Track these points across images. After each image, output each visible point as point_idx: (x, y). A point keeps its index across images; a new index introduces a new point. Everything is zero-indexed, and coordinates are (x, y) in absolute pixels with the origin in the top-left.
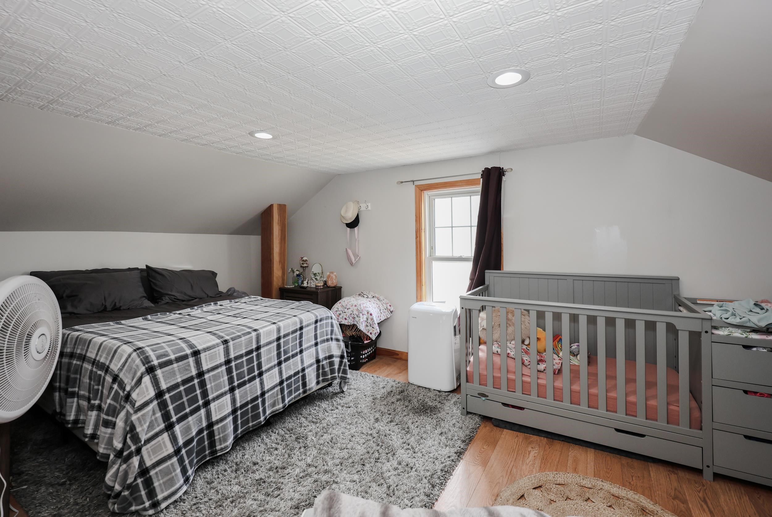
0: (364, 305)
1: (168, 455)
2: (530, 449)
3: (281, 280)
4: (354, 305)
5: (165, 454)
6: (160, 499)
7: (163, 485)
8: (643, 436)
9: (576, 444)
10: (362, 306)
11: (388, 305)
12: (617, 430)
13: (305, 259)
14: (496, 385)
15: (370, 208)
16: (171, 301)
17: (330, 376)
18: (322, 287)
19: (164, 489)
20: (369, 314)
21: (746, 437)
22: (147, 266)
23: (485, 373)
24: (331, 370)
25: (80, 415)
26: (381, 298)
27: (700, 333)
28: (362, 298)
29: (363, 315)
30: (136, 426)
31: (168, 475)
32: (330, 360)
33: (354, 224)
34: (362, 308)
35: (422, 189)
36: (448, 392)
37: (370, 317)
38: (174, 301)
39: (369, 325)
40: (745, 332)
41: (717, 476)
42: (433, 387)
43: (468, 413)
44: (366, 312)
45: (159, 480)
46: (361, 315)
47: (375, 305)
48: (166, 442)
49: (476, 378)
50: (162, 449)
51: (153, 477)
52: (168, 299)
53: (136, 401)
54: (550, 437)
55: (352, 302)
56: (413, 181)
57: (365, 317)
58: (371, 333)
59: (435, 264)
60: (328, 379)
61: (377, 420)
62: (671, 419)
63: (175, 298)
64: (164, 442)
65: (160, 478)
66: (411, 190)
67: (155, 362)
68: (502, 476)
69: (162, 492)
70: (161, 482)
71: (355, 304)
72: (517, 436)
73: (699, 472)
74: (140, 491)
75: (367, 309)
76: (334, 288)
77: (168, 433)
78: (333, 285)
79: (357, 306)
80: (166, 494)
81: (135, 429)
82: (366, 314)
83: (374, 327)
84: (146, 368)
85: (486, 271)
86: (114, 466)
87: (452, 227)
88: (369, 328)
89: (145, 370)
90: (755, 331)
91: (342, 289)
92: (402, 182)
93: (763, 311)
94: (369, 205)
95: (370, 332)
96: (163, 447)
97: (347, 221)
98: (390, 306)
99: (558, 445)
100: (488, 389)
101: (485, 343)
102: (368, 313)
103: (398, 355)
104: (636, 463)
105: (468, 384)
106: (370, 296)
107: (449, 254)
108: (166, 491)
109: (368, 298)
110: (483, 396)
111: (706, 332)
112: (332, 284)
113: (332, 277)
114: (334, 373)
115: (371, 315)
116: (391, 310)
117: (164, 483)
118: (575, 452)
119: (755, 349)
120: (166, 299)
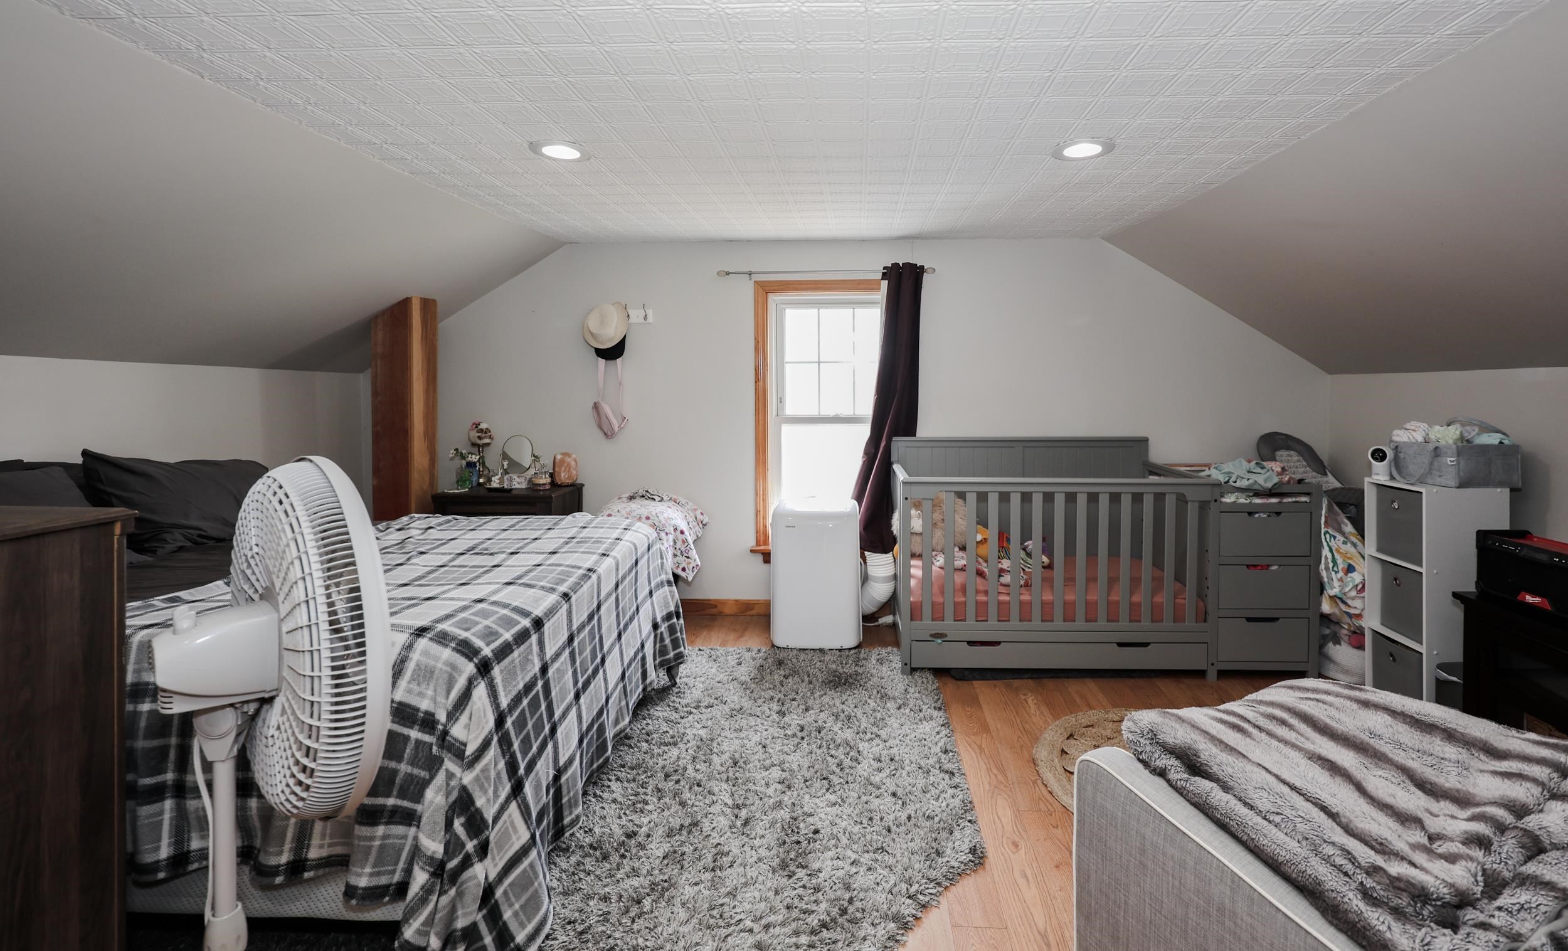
0: (665, 515)
1: (521, 848)
2: (1023, 697)
3: (427, 478)
4: (644, 517)
5: (516, 847)
6: (521, 944)
7: (521, 913)
8: (1146, 645)
9: (1068, 678)
10: (661, 518)
11: (698, 513)
12: (1120, 645)
13: (483, 426)
14: (959, 615)
15: (650, 319)
16: (189, 544)
17: (671, 655)
18: (548, 487)
19: (525, 920)
20: (678, 532)
21: (1249, 620)
22: (85, 453)
23: (941, 600)
24: (672, 641)
25: (189, 840)
26: (683, 501)
27: (1210, 501)
28: (653, 503)
29: (667, 534)
30: (474, 796)
31: (528, 889)
32: (670, 623)
33: (613, 353)
34: (663, 522)
35: (765, 289)
36: (855, 648)
37: (681, 537)
38: (196, 543)
39: (679, 554)
40: (1249, 496)
41: (1223, 674)
42: (826, 645)
43: (913, 670)
44: (672, 529)
45: (511, 905)
46: (663, 535)
47: (679, 513)
48: (515, 821)
49: (927, 611)
50: (510, 838)
51: (500, 902)
52: (182, 538)
53: (465, 745)
54: (1034, 676)
55: (639, 512)
56: (750, 274)
57: (671, 537)
58: (684, 569)
59: (786, 429)
60: (669, 659)
61: (781, 713)
62: (1178, 618)
63: (200, 536)
64: (512, 823)
65: (513, 899)
66: (746, 291)
67: (487, 651)
68: (1019, 737)
69: (523, 926)
70: (517, 906)
71: (646, 514)
72: (995, 686)
73: (1200, 674)
74: (481, 938)
75: (673, 522)
76: (572, 488)
77: (517, 802)
78: (570, 481)
79: (651, 517)
80: (530, 928)
81: (472, 802)
82: (672, 532)
83: (690, 556)
84: (476, 665)
85: (894, 439)
86: (430, 897)
87: (819, 363)
88: (680, 559)
89: (475, 670)
90: (1257, 494)
91: (585, 490)
92: (728, 273)
93: (1265, 470)
94: (650, 313)
95: (681, 567)
96: (512, 832)
97: (602, 343)
98: (702, 514)
99: (1050, 683)
100: (948, 625)
101: (920, 556)
102: (675, 530)
103: (716, 606)
104: (1141, 682)
105: (913, 622)
106: (665, 498)
107: (813, 412)
108: (530, 922)
109: (661, 501)
110: (939, 638)
111: (1216, 501)
112: (569, 477)
113: (569, 465)
114: (679, 647)
115: (682, 532)
116: (704, 523)
117: (521, 907)
118: (1074, 687)
119: (1257, 515)
120: (176, 539)
